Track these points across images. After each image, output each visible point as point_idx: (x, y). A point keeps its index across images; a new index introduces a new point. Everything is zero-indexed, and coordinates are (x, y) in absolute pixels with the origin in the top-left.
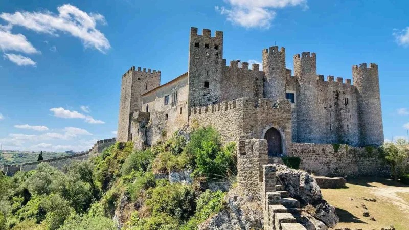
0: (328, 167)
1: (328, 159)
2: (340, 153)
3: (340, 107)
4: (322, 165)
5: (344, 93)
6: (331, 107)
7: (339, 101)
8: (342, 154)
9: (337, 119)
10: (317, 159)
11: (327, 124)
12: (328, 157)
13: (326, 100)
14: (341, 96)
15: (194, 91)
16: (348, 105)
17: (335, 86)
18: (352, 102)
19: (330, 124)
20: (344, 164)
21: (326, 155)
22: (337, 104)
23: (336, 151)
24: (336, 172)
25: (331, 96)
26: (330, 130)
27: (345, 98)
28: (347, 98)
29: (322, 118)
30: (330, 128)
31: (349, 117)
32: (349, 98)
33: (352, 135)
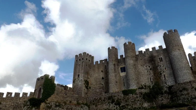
3: (157, 65)
6: (149, 67)
7: (155, 62)
9: (155, 73)
11: (148, 78)
14: (157, 58)
16: (162, 62)
17: (150, 54)
18: (165, 59)
19: (150, 78)
22: (153, 64)
26: (151, 81)
27: (159, 58)
28: (161, 58)
29: (144, 75)
30: (150, 81)
31: (165, 69)
32: (162, 57)
33: (169, 81)
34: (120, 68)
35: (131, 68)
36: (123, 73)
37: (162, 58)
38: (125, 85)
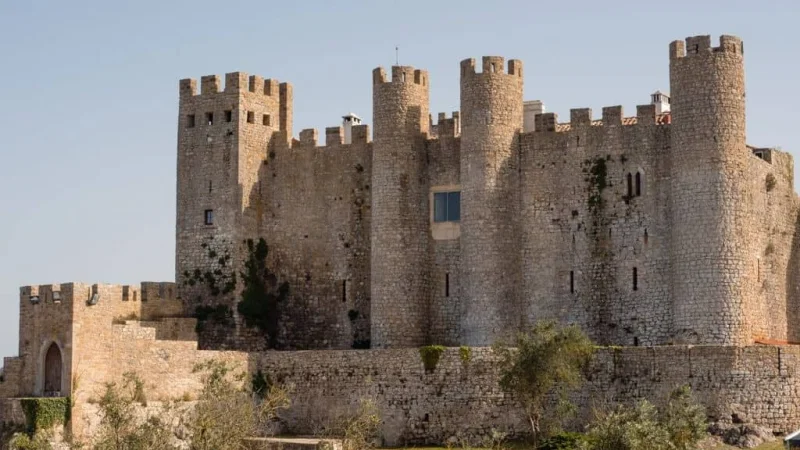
0: (406, 414)
1: (406, 390)
2: (443, 372)
3: (610, 209)
4: (393, 407)
5: (623, 159)
6: (575, 213)
7: (606, 191)
8: (448, 374)
9: (595, 254)
10: (382, 392)
11: (560, 273)
12: (408, 384)
13: (558, 194)
14: (616, 174)
15: (186, 238)
16: (637, 200)
17: (590, 142)
18: (655, 185)
19: (572, 273)
20: (450, 405)
21: (402, 381)
22: (596, 204)
23: (430, 367)
24: (423, 427)
25: (576, 178)
26: (572, 291)
27: (630, 176)
28: (638, 175)
29: (543, 255)
30: (569, 287)
31: (642, 239)
32: (642, 172)
33: (648, 301)
34: (435, 194)
35: (480, 218)
36: (449, 225)
37: (642, 178)
38: (450, 291)
